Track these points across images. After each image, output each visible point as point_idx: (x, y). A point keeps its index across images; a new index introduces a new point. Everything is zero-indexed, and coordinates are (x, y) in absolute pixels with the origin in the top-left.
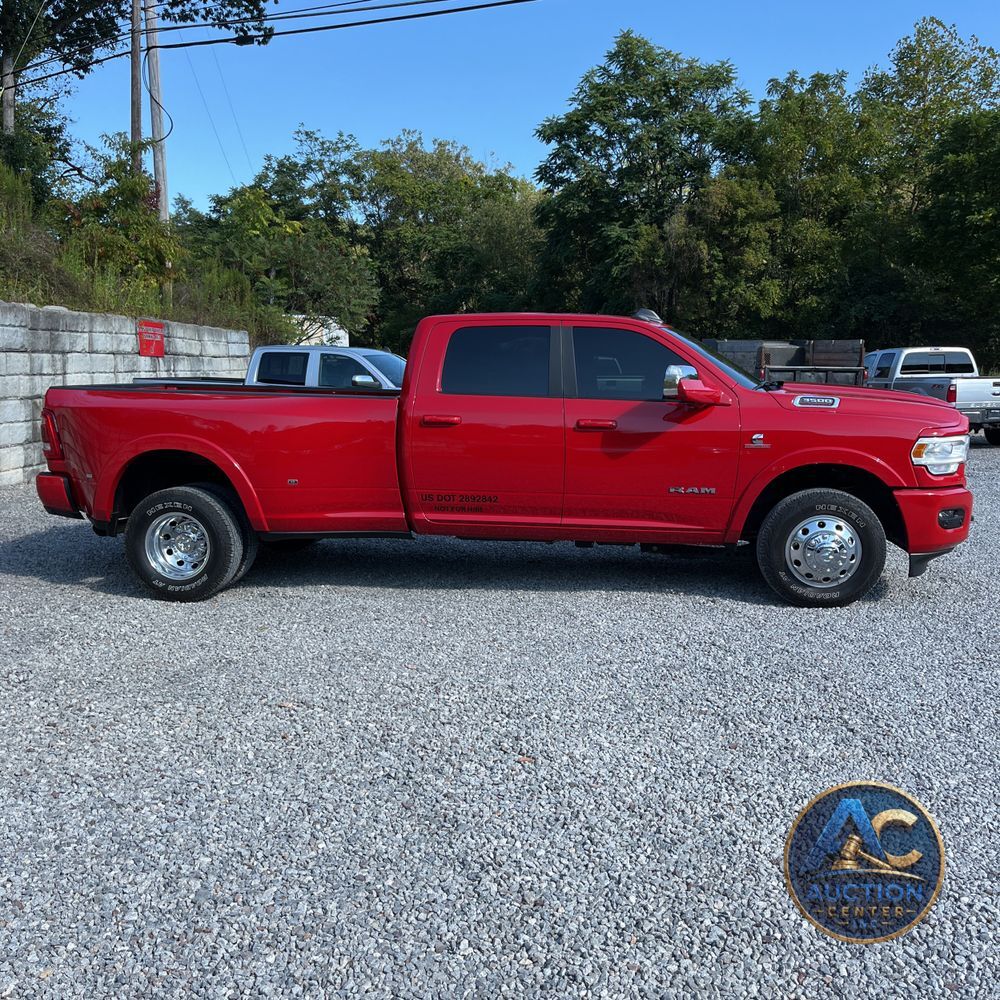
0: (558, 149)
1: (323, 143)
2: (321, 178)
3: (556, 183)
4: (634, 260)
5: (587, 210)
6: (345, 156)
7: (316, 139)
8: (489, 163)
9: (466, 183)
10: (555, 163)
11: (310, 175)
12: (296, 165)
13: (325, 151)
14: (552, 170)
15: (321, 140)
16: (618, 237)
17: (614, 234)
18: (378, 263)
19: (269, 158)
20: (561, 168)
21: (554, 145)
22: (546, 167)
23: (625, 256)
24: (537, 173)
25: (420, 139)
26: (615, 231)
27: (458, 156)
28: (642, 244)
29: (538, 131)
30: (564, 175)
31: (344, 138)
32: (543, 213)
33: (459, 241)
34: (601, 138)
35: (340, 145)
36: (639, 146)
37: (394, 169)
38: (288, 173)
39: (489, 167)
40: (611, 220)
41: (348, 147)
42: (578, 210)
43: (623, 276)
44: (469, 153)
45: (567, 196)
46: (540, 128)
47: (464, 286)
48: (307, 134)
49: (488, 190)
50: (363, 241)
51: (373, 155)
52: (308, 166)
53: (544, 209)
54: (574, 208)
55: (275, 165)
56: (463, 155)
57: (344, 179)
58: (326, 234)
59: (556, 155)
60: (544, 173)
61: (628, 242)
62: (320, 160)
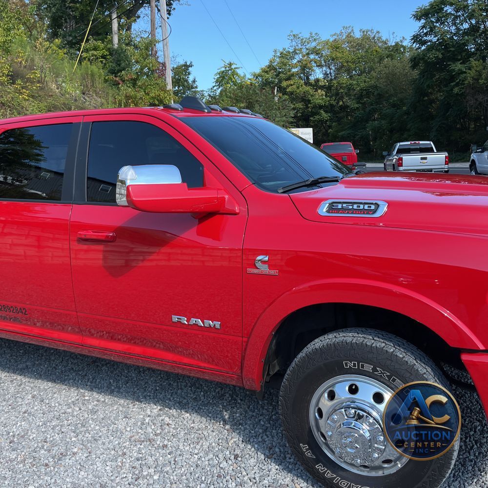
0: (425, 23)
1: (302, 39)
2: (301, 57)
3: (423, 43)
4: (468, 82)
5: (441, 56)
6: (314, 44)
7: (299, 38)
8: (392, 39)
9: (376, 51)
10: (423, 32)
11: (296, 56)
12: (289, 52)
13: (303, 44)
14: (421, 36)
15: (301, 38)
16: (459, 70)
17: (457, 69)
18: (328, 99)
19: (275, 51)
20: (426, 34)
21: (423, 21)
22: (417, 35)
23: (463, 81)
24: (412, 39)
25: (352, 30)
26: (458, 66)
27: (374, 37)
28: (472, 73)
29: (413, 15)
30: (428, 38)
31: (313, 35)
32: (415, 61)
33: (370, 83)
34: (450, 14)
35: (311, 39)
36: (473, 14)
37: (337, 48)
38: (285, 56)
39: (391, 41)
40: (455, 60)
41: (315, 40)
42: (435, 57)
43: (461, 92)
44: (380, 35)
45: (429, 49)
46: (414, 13)
47: (371, 107)
48: (294, 35)
49: (389, 53)
50: (322, 88)
51: (327, 42)
52: (295, 52)
53: (415, 58)
54: (431, 56)
55: (278, 54)
56: (377, 36)
57: (312, 57)
58: (302, 85)
59: (423, 27)
60: (416, 38)
61: (465, 72)
62: (301, 48)
